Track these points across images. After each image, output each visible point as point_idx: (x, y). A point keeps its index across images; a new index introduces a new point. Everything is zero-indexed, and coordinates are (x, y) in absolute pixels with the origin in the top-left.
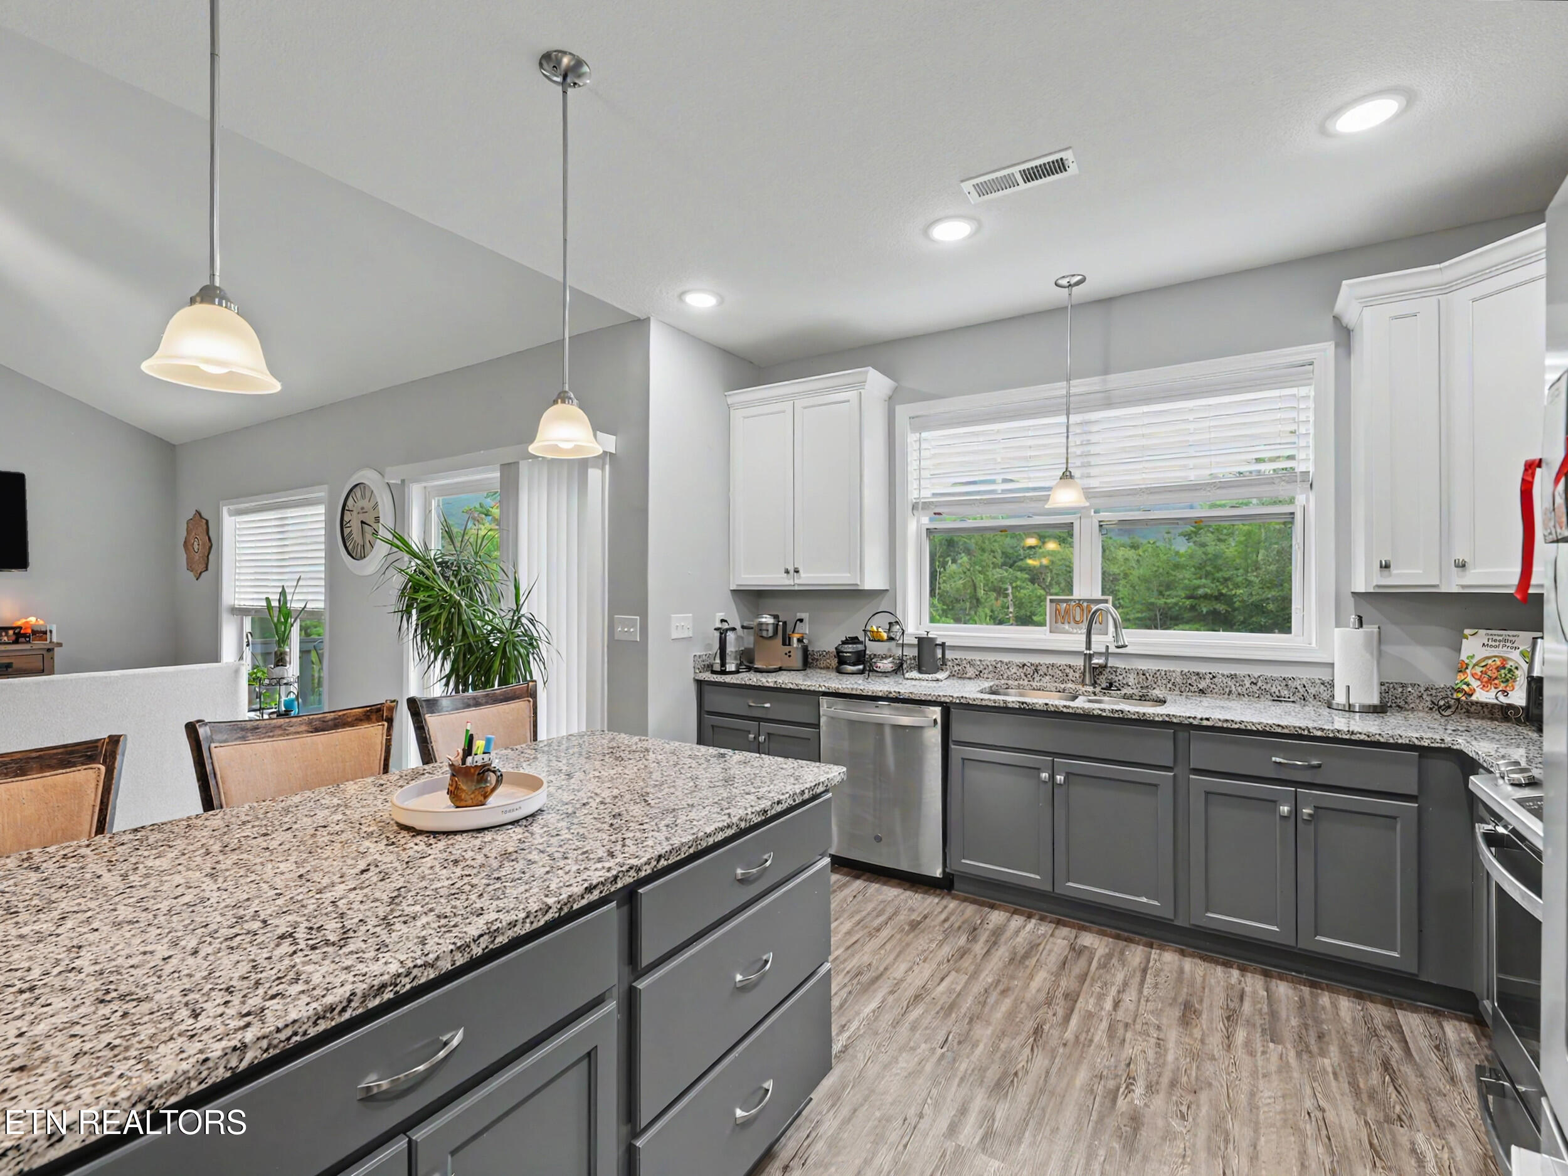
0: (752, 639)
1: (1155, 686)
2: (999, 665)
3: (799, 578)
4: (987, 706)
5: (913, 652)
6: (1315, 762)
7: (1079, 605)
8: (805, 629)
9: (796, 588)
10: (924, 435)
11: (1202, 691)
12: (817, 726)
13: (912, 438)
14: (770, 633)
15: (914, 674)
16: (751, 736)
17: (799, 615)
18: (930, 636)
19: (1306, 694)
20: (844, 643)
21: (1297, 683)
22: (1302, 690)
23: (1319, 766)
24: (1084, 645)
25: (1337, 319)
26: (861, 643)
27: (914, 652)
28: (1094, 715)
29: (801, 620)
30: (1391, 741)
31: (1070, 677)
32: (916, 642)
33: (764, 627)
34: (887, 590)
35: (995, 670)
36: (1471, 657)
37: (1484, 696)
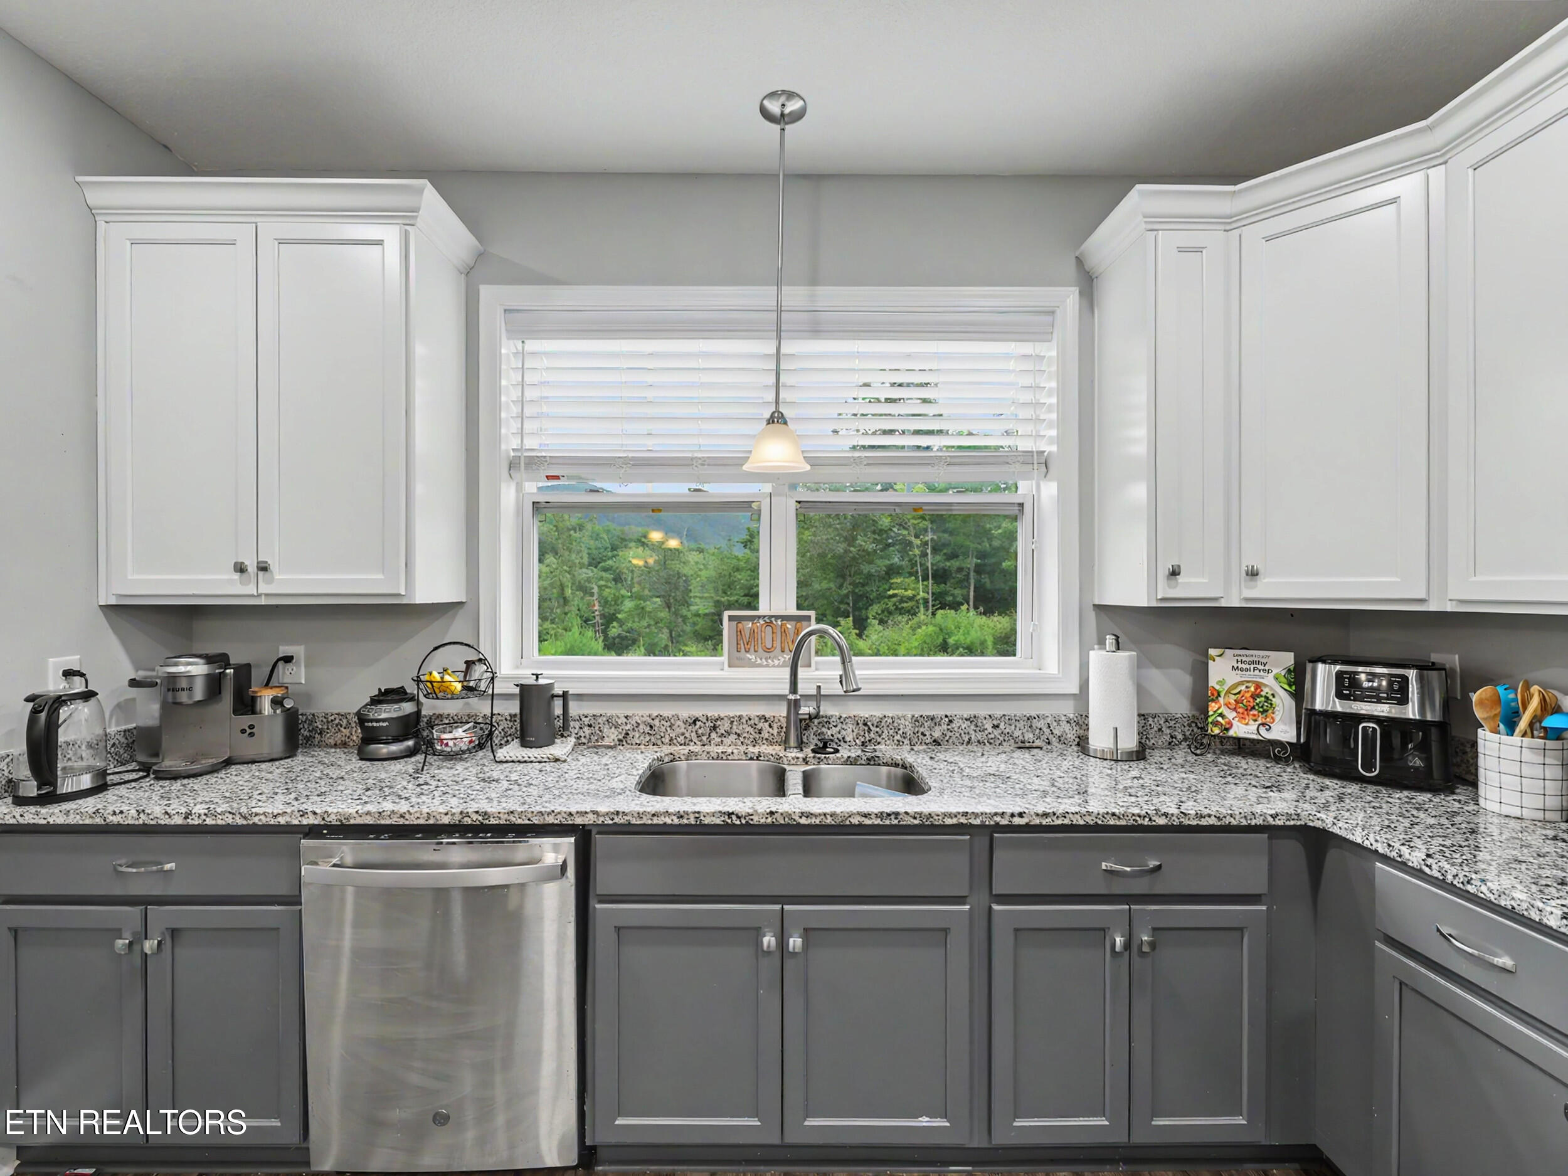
0: (155, 708)
1: (879, 740)
2: (656, 722)
3: (270, 581)
5: (510, 709)
6: (1153, 863)
7: (772, 624)
8: (296, 675)
9: (263, 601)
10: (532, 345)
11: (936, 742)
12: (296, 900)
13: (508, 348)
14: (199, 694)
15: (513, 750)
16: (121, 943)
17: (285, 650)
18: (541, 681)
19: (1051, 737)
20: (376, 701)
21: (1041, 724)
22: (1047, 731)
23: (1159, 867)
24: (787, 685)
25: (1079, 261)
26: (412, 699)
27: (514, 708)
29: (288, 659)
30: (1244, 823)
31: (765, 735)
32: (517, 690)
33: (184, 684)
34: (461, 603)
35: (652, 732)
36: (1221, 682)
37: (1243, 729)
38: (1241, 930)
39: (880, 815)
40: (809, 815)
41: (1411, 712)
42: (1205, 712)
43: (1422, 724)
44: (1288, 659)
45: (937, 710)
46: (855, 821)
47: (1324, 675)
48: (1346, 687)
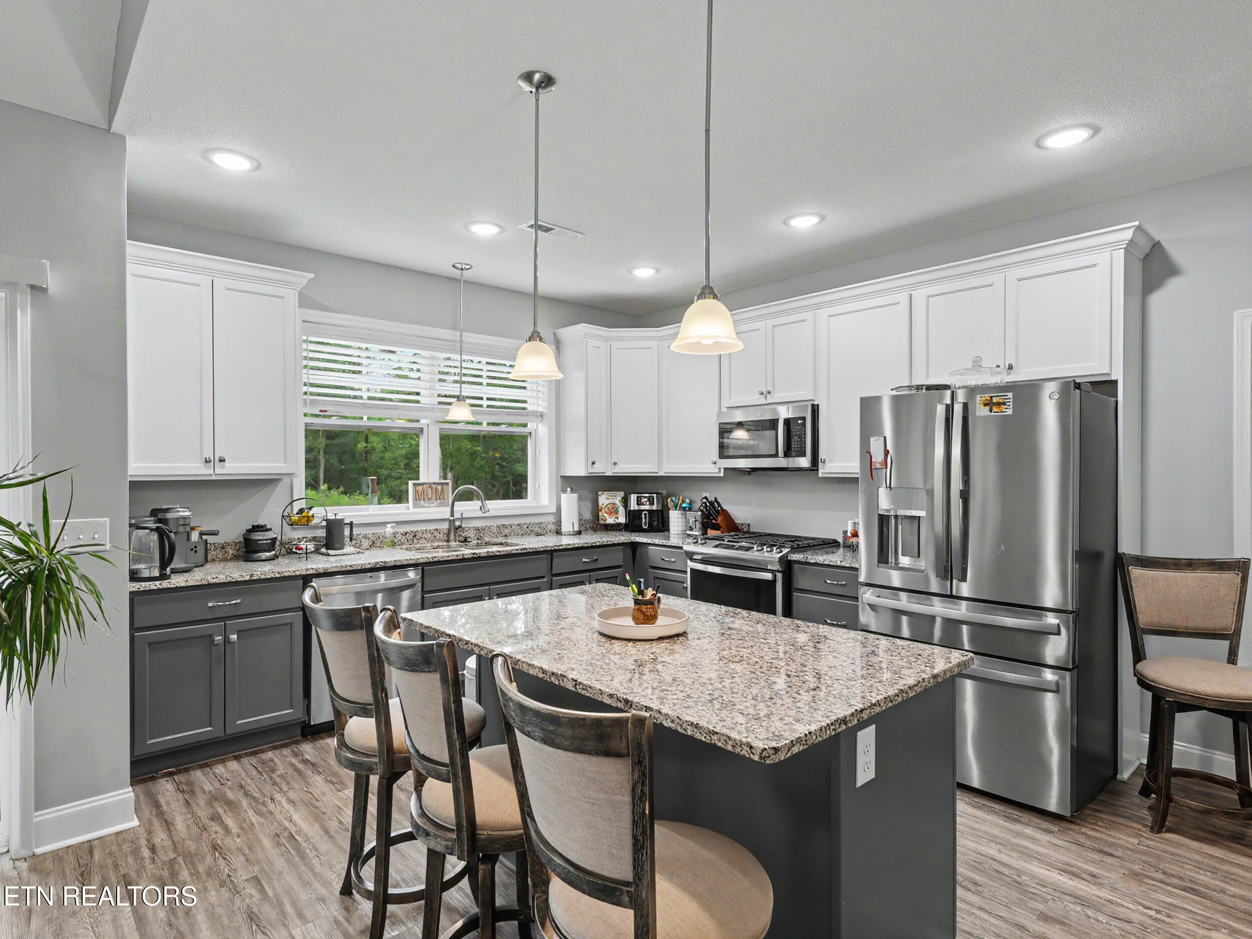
3: (223, 467)
4: (452, 560)
5: (322, 533)
6: (595, 558)
7: (430, 487)
16: (218, 639)
18: (337, 517)
20: (251, 531)
23: (597, 559)
24: (449, 514)
28: (513, 554)
36: (603, 504)
37: (610, 520)
38: (617, 577)
39: (521, 550)
40: (499, 552)
41: (654, 507)
42: (598, 516)
43: (657, 511)
44: (622, 494)
45: (506, 522)
46: (513, 552)
47: (633, 497)
48: (639, 503)
